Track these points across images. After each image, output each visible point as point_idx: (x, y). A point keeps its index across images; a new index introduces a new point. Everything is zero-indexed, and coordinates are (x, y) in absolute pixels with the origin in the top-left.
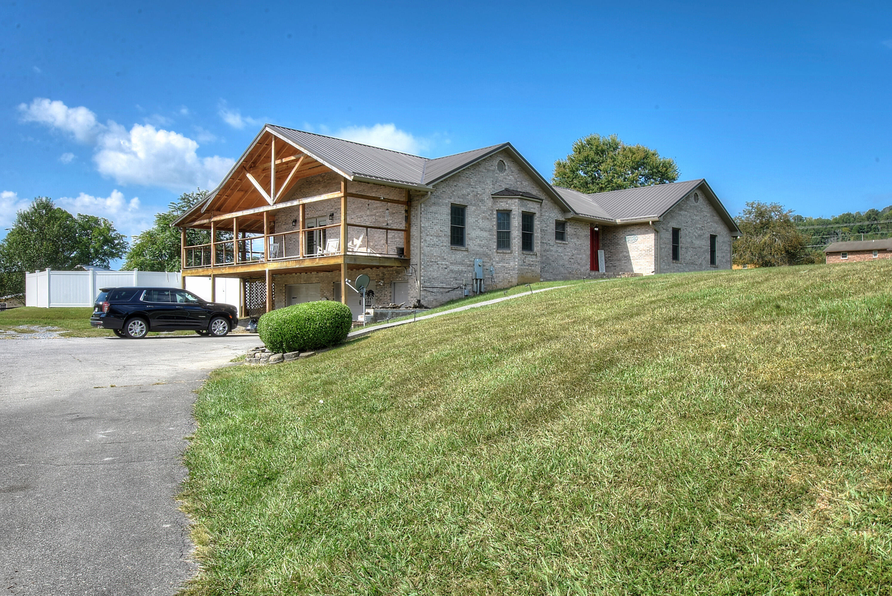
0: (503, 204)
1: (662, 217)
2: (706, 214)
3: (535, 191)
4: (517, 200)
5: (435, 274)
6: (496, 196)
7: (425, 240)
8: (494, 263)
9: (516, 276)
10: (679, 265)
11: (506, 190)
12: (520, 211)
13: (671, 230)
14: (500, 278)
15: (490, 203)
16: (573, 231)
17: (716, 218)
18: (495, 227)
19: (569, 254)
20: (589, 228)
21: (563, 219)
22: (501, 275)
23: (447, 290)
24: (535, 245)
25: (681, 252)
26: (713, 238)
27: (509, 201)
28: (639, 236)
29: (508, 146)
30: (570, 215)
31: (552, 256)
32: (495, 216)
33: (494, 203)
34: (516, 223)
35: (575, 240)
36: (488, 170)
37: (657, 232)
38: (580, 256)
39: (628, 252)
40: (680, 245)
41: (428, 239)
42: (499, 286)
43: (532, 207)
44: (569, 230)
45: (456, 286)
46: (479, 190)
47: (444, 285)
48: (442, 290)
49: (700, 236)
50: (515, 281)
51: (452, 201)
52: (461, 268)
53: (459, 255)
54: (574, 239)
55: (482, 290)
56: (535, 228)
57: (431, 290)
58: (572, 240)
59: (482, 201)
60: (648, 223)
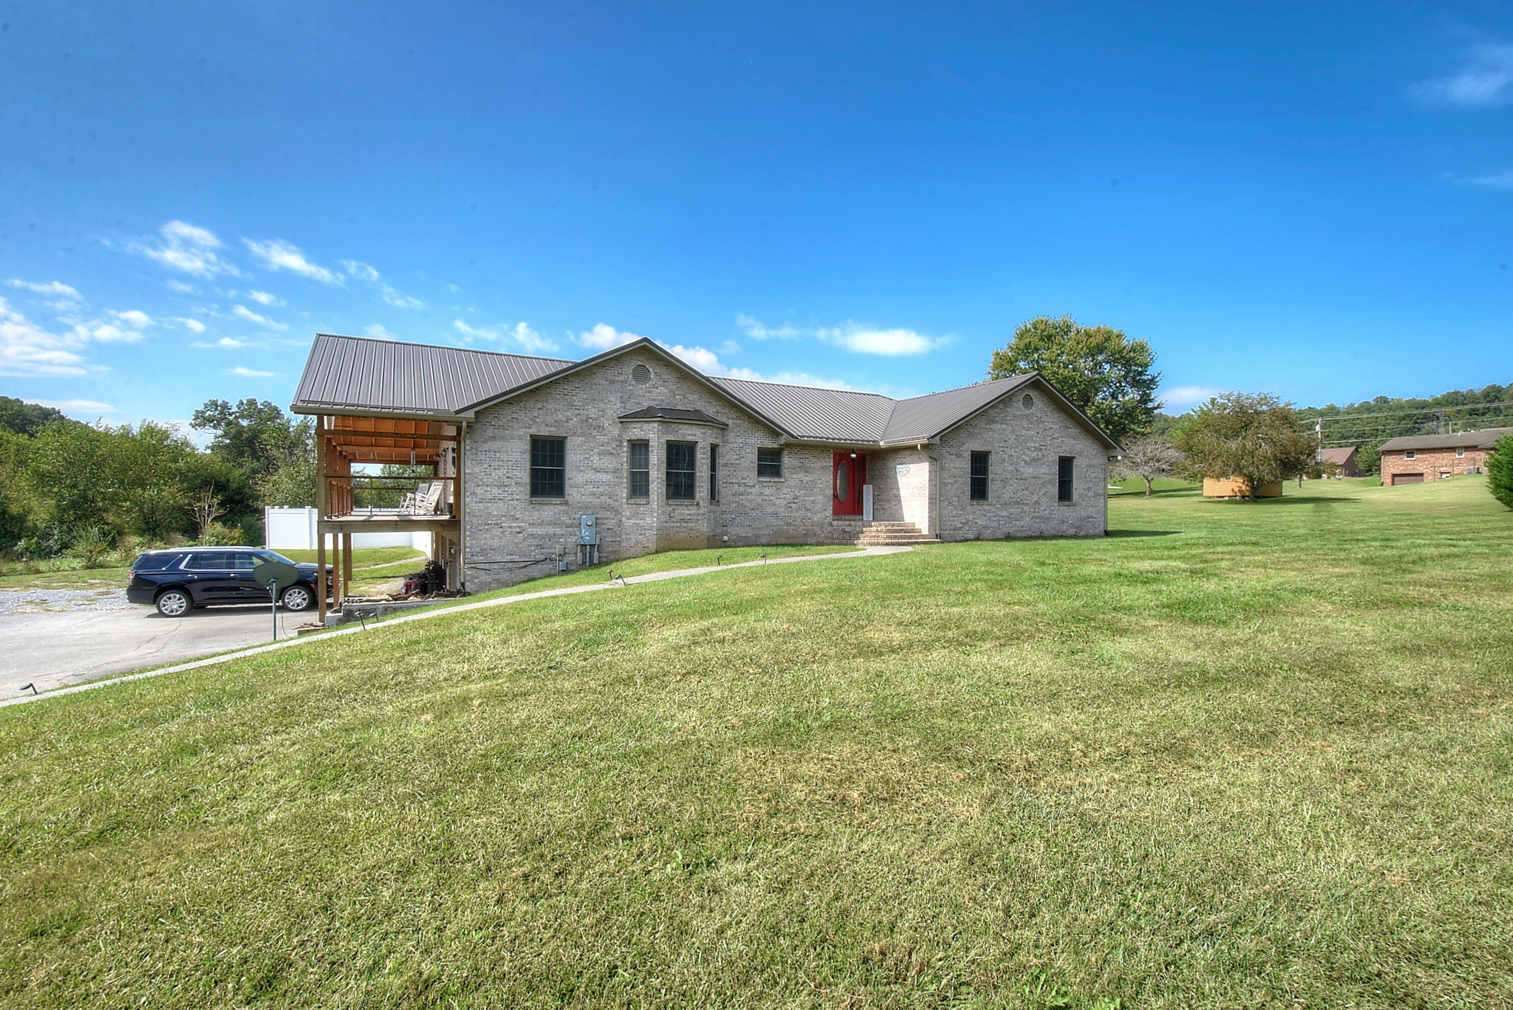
0: (637, 432)
1: (938, 437)
2: (1049, 425)
3: (711, 409)
4: (656, 425)
5: (496, 543)
6: (626, 419)
7: (474, 494)
8: (624, 519)
9: (654, 538)
10: (986, 507)
11: (650, 409)
12: (663, 440)
13: (968, 455)
14: (631, 540)
15: (616, 431)
16: (795, 463)
17: (1074, 430)
18: (625, 466)
19: (788, 496)
20: (832, 456)
21: (775, 446)
22: (633, 537)
23: (522, 565)
24: (697, 489)
25: (993, 488)
26: (1065, 464)
27: (645, 426)
28: (911, 466)
29: (645, 343)
30: (782, 441)
31: (751, 501)
32: (625, 449)
33: (624, 430)
34: (657, 458)
35: (801, 475)
36: (612, 382)
37: (933, 460)
38: (812, 498)
39: (898, 490)
40: (990, 476)
41: (479, 491)
42: (630, 553)
43: (687, 433)
44: (787, 460)
45: (543, 557)
46: (593, 412)
47: (516, 558)
48: (510, 565)
49: (1035, 460)
50: (652, 546)
51: (533, 431)
52: (551, 530)
53: (550, 510)
54: (797, 473)
55: (596, 561)
56: (698, 464)
57: (487, 566)
58: (794, 476)
59: (599, 428)
60: (915, 447)
